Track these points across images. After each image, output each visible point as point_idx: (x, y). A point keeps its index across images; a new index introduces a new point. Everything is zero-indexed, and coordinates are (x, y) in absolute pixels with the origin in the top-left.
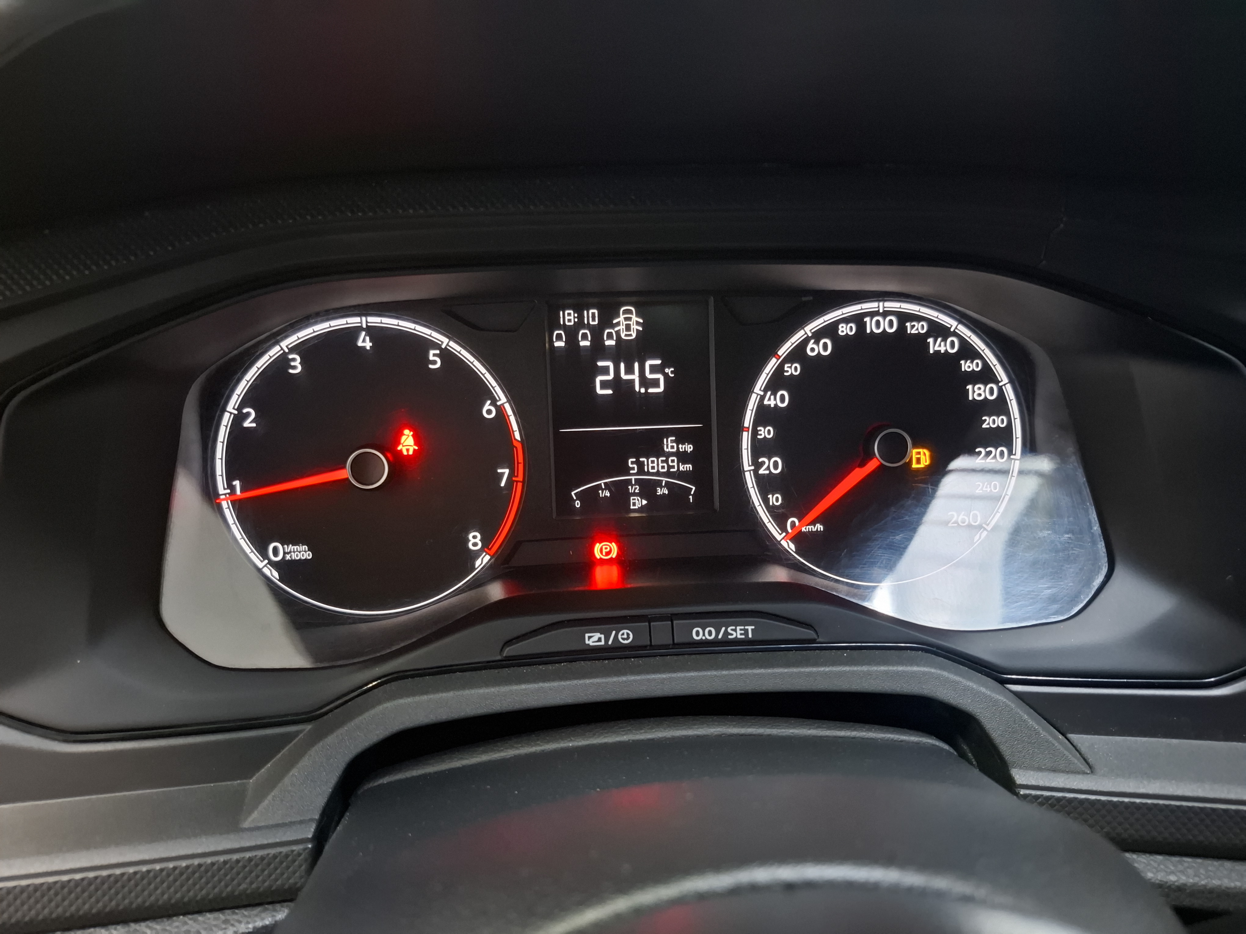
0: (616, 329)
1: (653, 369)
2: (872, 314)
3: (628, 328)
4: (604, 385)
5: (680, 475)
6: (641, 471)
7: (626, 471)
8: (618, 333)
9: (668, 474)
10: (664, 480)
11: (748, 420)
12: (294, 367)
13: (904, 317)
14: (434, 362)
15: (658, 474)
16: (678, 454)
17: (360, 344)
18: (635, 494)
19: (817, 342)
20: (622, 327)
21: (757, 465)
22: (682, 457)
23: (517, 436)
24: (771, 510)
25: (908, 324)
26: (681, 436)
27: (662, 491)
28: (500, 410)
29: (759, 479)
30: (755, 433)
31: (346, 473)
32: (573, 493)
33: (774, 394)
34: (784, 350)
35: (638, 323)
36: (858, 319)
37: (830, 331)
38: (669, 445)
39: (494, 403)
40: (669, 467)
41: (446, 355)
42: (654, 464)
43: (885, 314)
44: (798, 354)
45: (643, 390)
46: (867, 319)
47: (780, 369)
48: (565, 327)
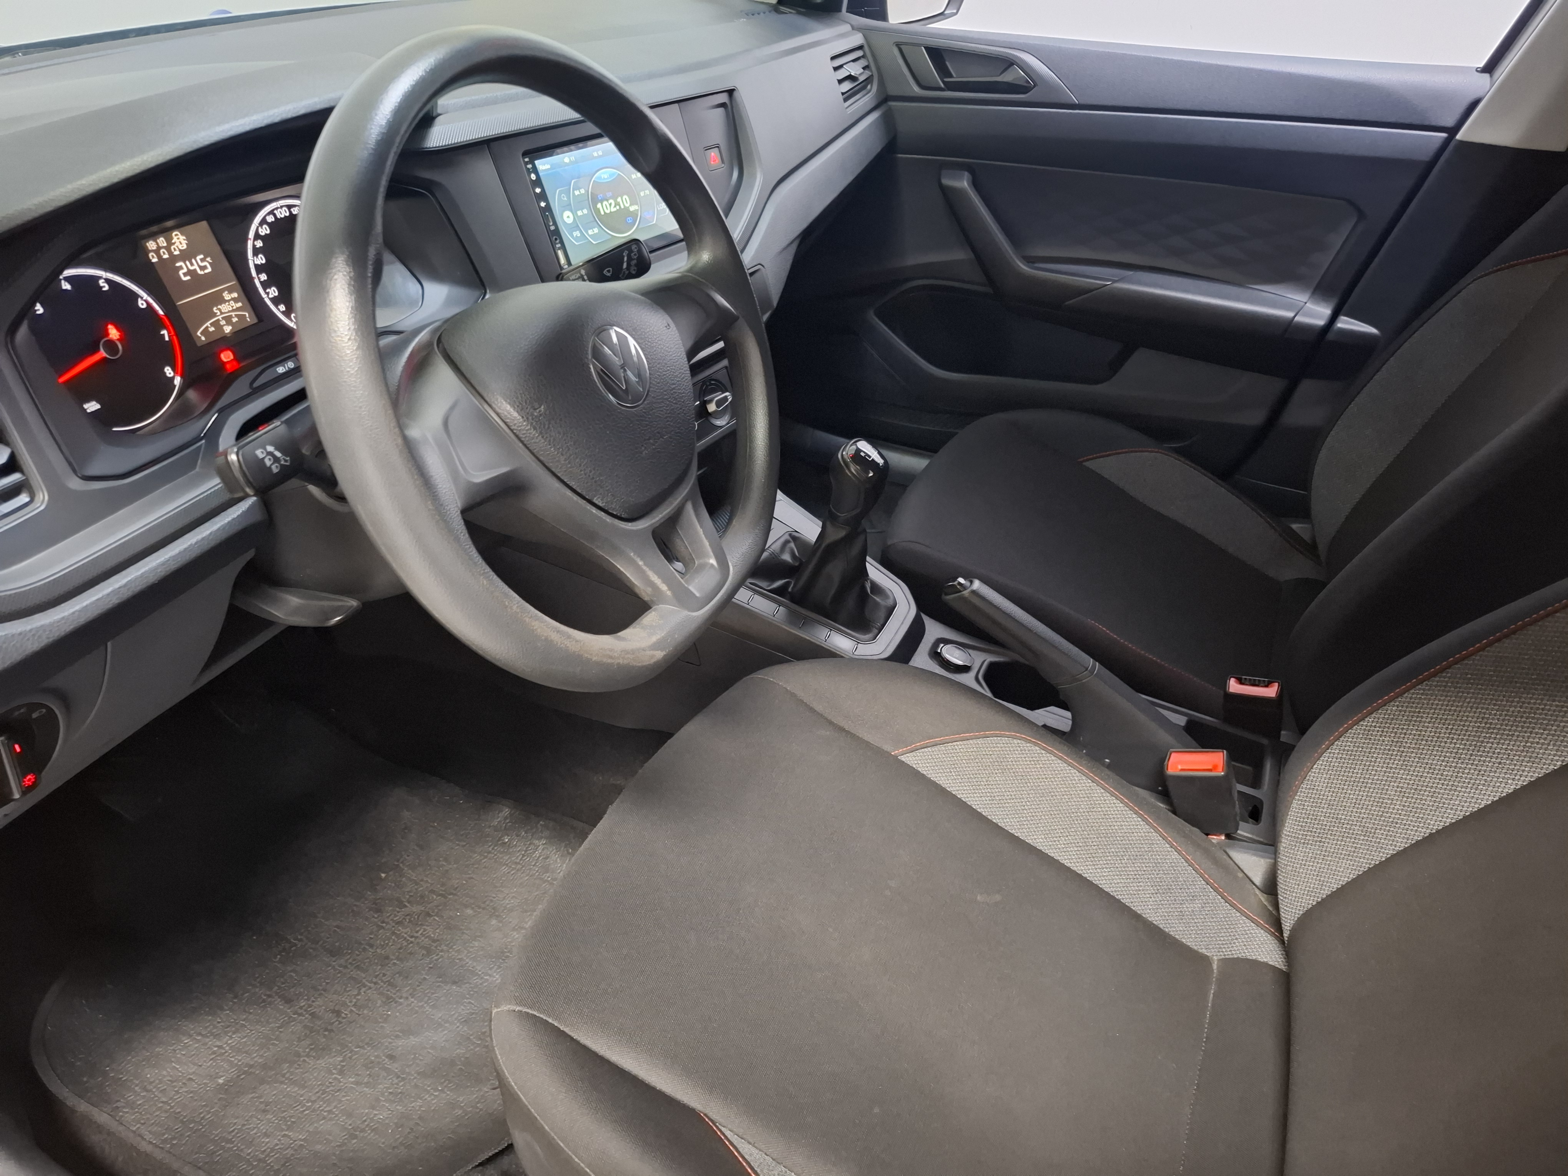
0: (176, 245)
1: (202, 260)
2: (277, 208)
3: (181, 243)
4: (185, 275)
5: (238, 309)
6: (222, 313)
7: (215, 315)
8: (177, 247)
9: (233, 311)
10: (233, 314)
11: (254, 272)
12: (38, 310)
13: (289, 207)
14: (104, 287)
15: (229, 312)
16: (233, 299)
17: (64, 287)
18: (224, 325)
19: (262, 228)
20: (178, 244)
21: (268, 294)
22: (234, 299)
23: (161, 312)
24: (283, 313)
25: (292, 210)
26: (230, 290)
27: (235, 320)
28: (146, 301)
29: (271, 299)
30: (259, 279)
31: (103, 353)
32: (199, 334)
33: (257, 257)
34: (251, 235)
35: (184, 240)
36: (271, 212)
37: (263, 222)
38: (227, 296)
39: (142, 298)
40: (232, 307)
41: (107, 281)
42: (225, 308)
43: (282, 207)
44: (257, 236)
45: (202, 273)
46: (275, 212)
47: (254, 246)
48: (153, 251)
